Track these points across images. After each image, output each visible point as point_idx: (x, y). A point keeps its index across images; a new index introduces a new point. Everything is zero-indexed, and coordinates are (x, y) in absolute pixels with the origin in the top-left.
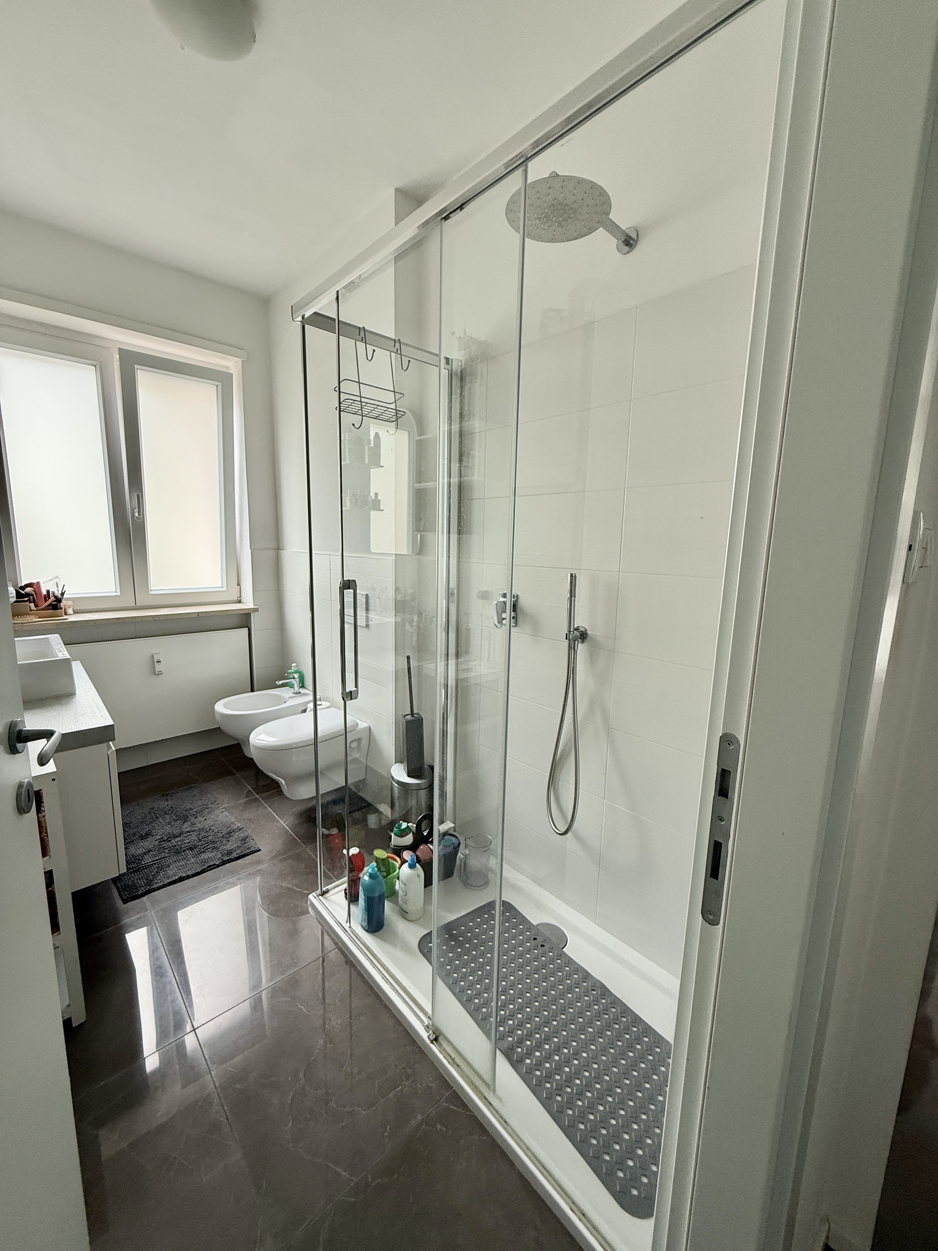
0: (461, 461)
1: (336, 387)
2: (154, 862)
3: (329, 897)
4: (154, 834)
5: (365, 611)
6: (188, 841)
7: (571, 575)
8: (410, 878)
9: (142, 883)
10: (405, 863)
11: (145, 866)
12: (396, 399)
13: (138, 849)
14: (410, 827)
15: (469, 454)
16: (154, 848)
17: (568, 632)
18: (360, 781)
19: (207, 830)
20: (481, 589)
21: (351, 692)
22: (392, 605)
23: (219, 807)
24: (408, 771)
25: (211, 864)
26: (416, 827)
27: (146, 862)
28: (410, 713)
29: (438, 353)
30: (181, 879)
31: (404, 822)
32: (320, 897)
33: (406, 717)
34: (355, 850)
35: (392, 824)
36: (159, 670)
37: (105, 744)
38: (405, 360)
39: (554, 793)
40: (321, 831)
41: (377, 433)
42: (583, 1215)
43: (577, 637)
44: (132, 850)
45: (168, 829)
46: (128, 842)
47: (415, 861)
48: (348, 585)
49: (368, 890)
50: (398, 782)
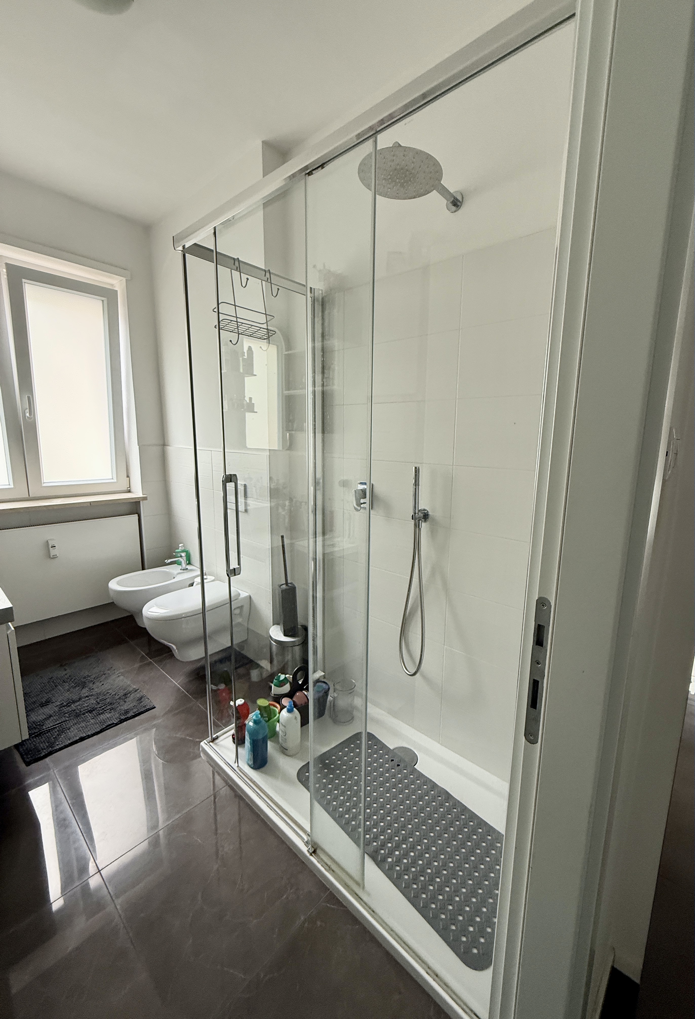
0: (323, 373)
1: (215, 308)
2: (55, 726)
3: (219, 742)
4: (54, 701)
5: (243, 498)
6: (87, 705)
7: (416, 468)
8: (288, 720)
9: (45, 745)
10: (284, 708)
11: (46, 730)
12: (268, 320)
13: (39, 715)
14: (288, 678)
15: (330, 368)
16: (54, 714)
17: (414, 514)
18: (243, 642)
19: (105, 694)
20: (342, 478)
21: (234, 569)
22: (267, 493)
23: (114, 673)
24: (284, 632)
25: (110, 723)
26: (293, 677)
27: (47, 727)
28: (285, 583)
29: (305, 284)
30: (82, 739)
31: (282, 674)
32: (211, 743)
33: (281, 587)
34: (241, 701)
35: (271, 677)
36: (54, 554)
37: (5, 625)
38: (275, 288)
39: (405, 642)
40: (210, 687)
41: (250, 347)
42: (436, 976)
43: (420, 517)
44: (34, 717)
45: (68, 695)
46: (29, 711)
47: (293, 706)
48: (230, 479)
49: (253, 734)
50: (276, 641)
